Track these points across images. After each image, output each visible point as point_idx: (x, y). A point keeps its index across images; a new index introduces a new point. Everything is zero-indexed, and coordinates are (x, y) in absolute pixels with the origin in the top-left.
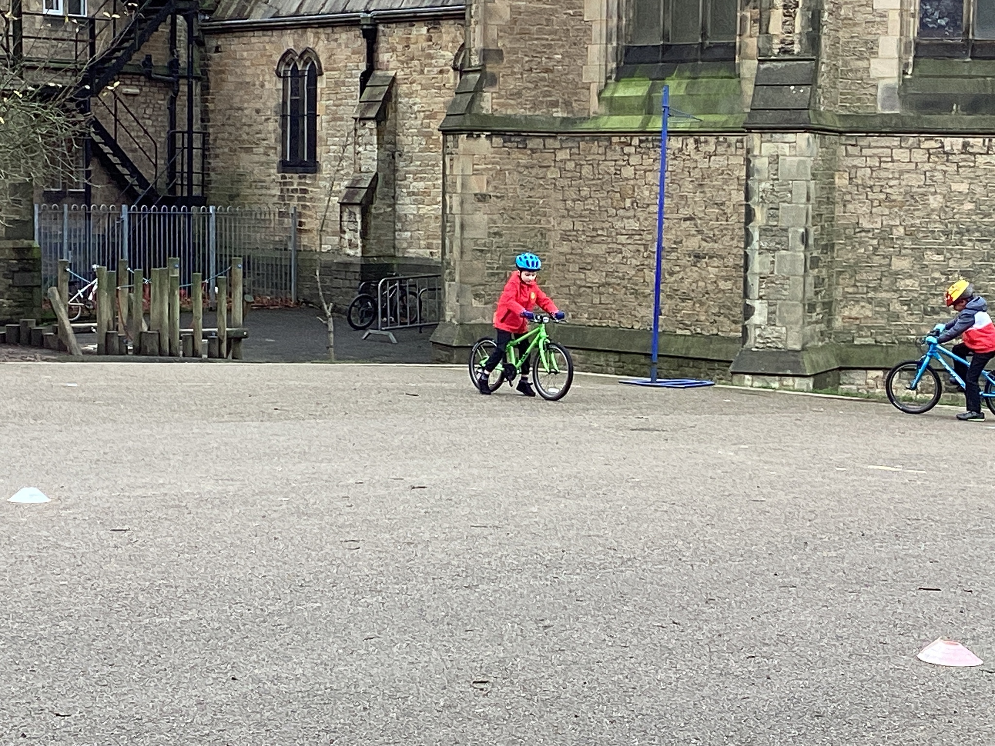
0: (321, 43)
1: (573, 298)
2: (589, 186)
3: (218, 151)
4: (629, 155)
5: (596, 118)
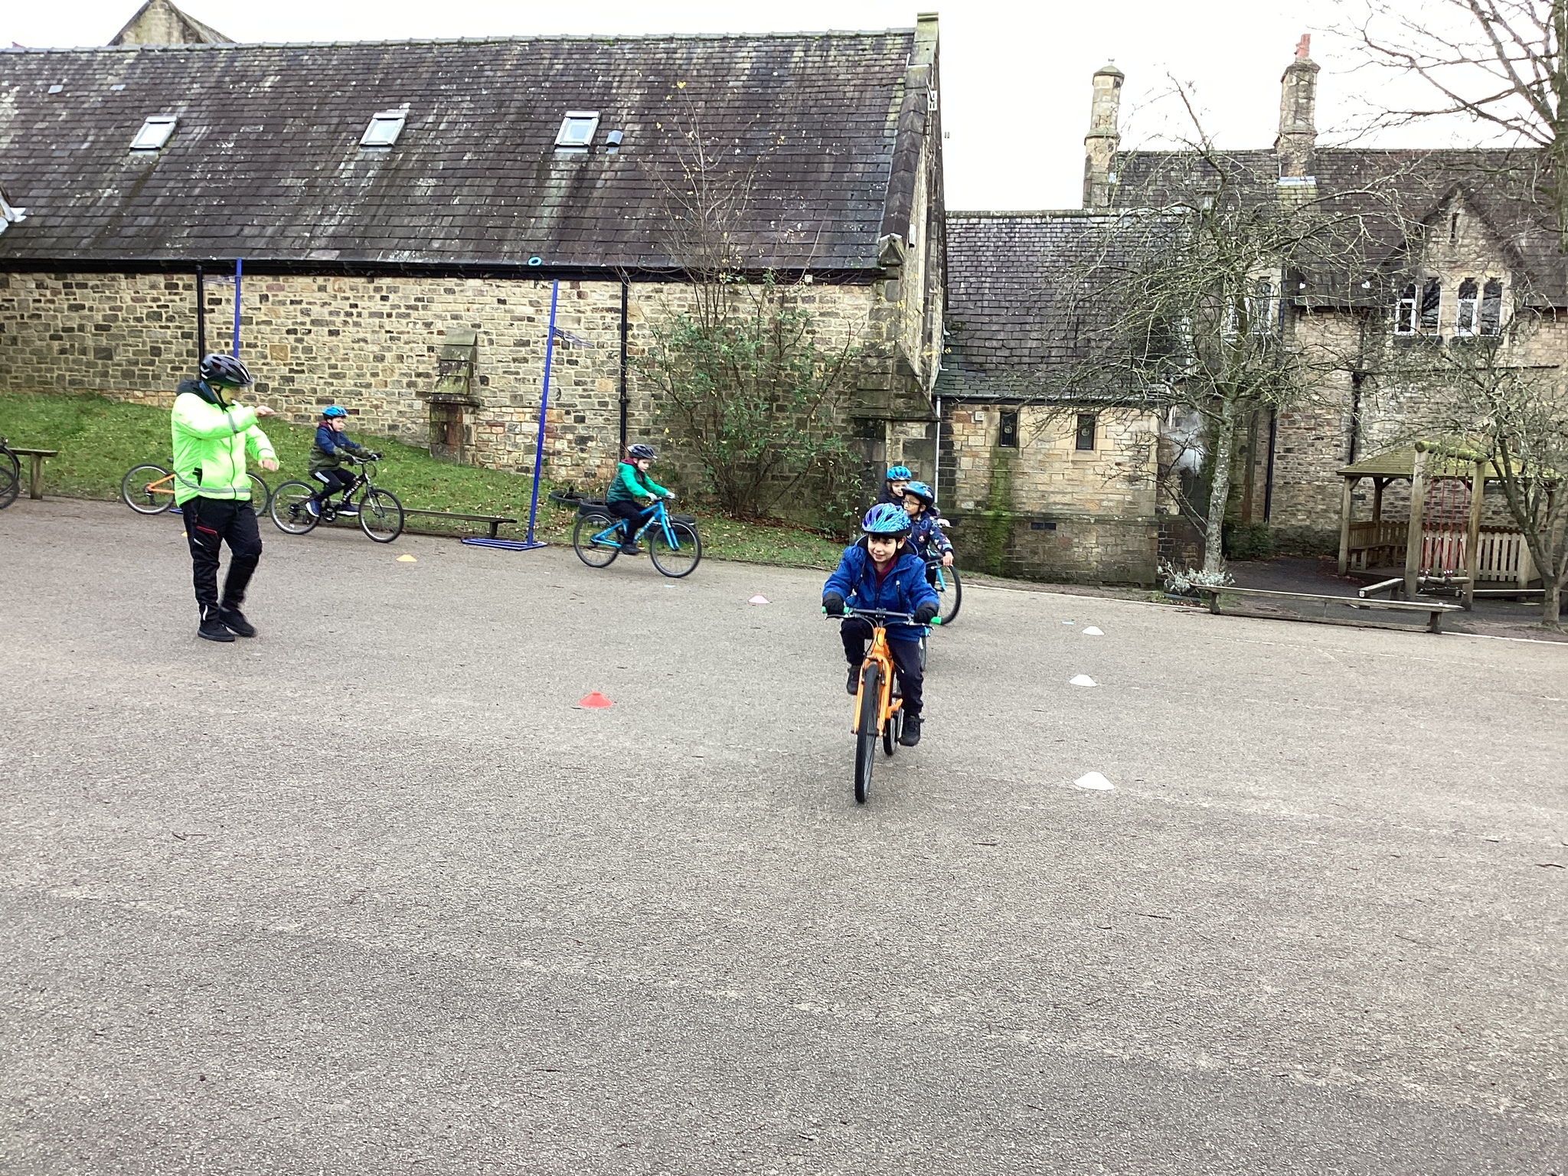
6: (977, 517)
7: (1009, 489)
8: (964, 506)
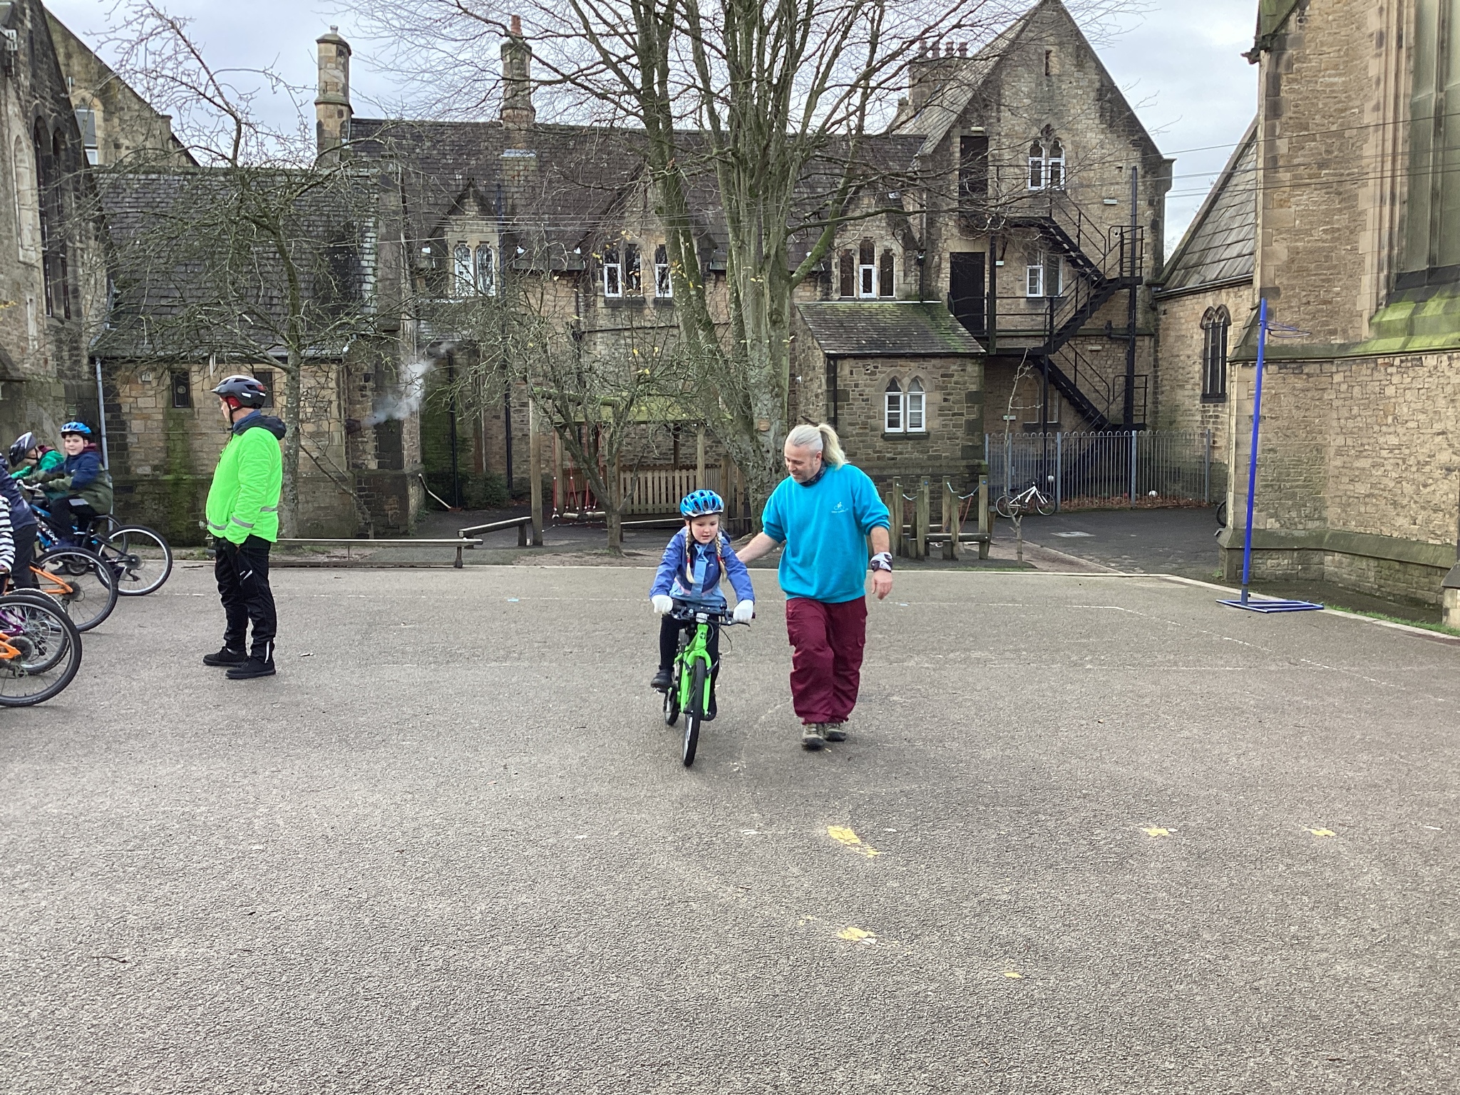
0: (1231, 300)
1: (1345, 507)
2: (1358, 405)
3: (1164, 389)
4: (1391, 375)
5: (1367, 342)
6: (155, 482)
7: (188, 452)
8: (140, 471)
